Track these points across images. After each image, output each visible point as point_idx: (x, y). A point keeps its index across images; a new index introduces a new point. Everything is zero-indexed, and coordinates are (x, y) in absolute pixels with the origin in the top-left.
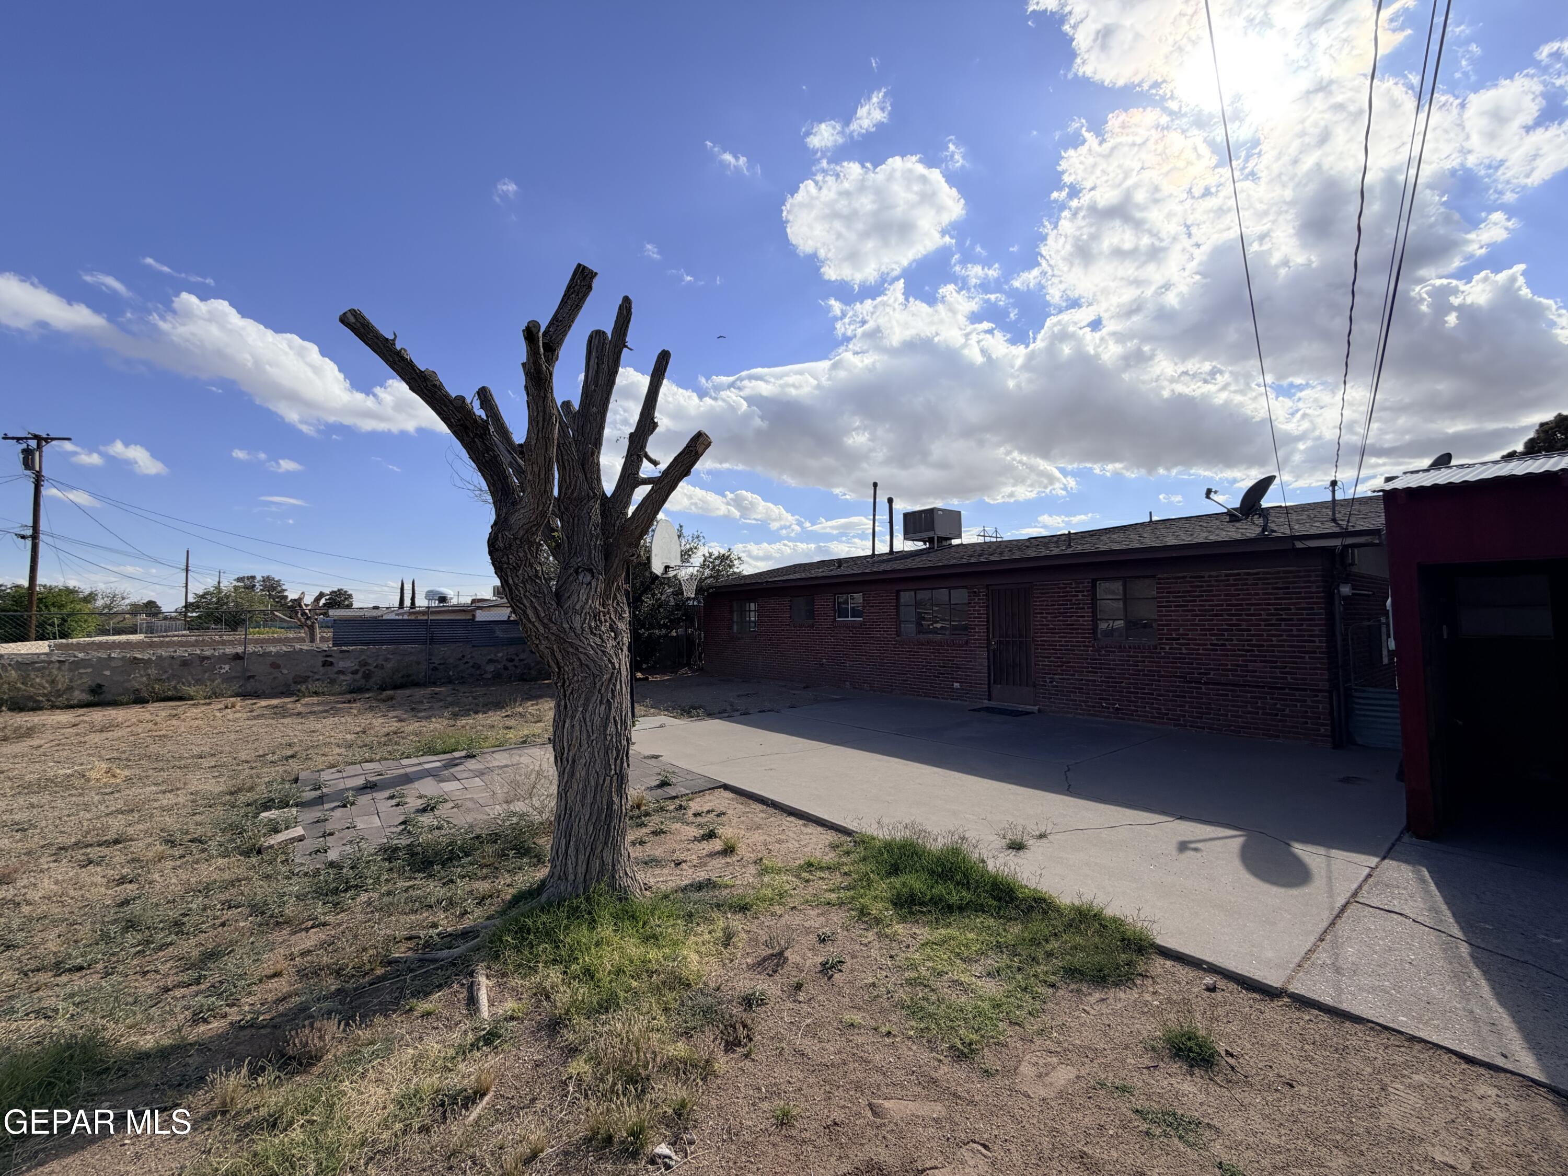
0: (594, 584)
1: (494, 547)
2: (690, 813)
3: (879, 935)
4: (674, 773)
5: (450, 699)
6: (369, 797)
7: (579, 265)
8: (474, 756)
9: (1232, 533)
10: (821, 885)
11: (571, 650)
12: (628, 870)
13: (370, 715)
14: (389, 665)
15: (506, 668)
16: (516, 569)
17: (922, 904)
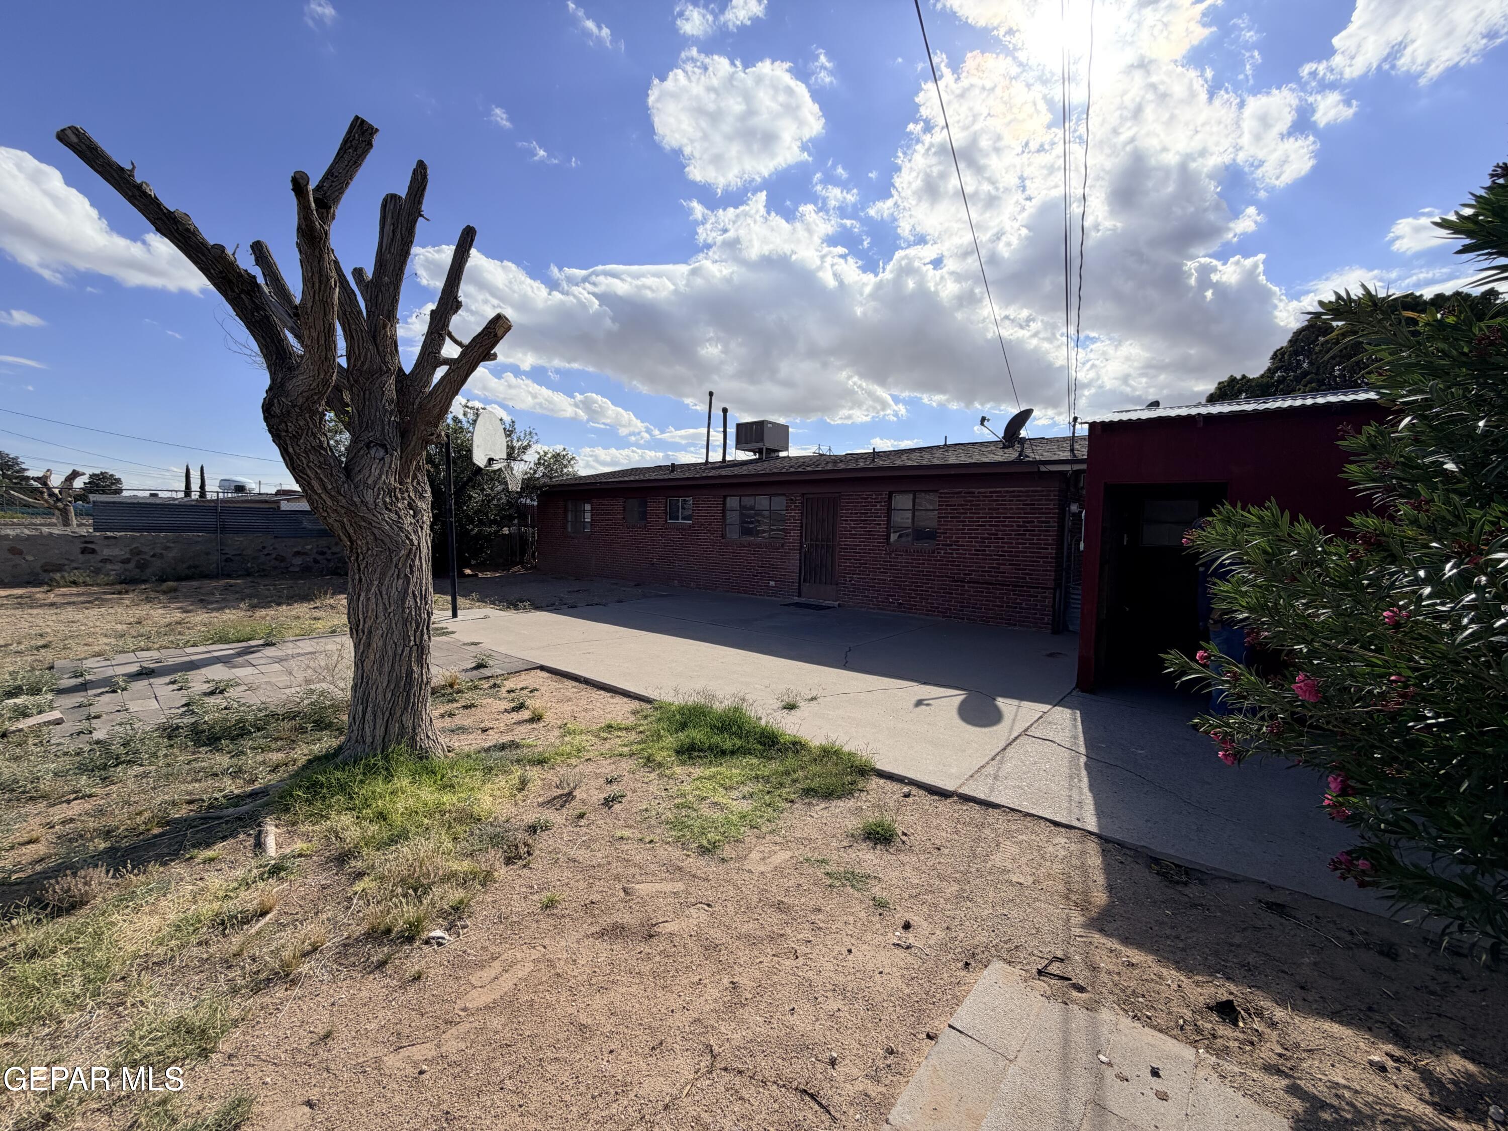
0: (387, 459)
1: (269, 413)
2: (504, 690)
3: (661, 776)
4: (490, 656)
5: (247, 591)
6: (146, 682)
7: (357, 118)
8: (274, 644)
9: (1000, 456)
10: (616, 742)
11: (364, 524)
12: (430, 733)
13: (148, 606)
14: (171, 555)
15: (316, 561)
16: (296, 438)
17: (701, 750)
